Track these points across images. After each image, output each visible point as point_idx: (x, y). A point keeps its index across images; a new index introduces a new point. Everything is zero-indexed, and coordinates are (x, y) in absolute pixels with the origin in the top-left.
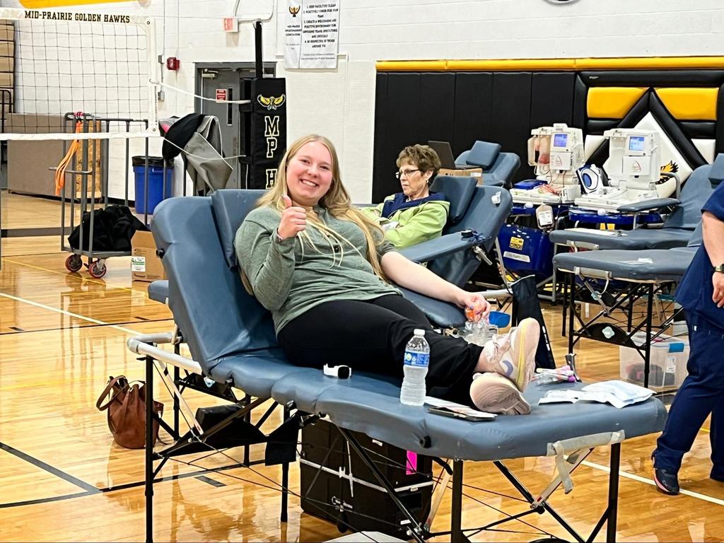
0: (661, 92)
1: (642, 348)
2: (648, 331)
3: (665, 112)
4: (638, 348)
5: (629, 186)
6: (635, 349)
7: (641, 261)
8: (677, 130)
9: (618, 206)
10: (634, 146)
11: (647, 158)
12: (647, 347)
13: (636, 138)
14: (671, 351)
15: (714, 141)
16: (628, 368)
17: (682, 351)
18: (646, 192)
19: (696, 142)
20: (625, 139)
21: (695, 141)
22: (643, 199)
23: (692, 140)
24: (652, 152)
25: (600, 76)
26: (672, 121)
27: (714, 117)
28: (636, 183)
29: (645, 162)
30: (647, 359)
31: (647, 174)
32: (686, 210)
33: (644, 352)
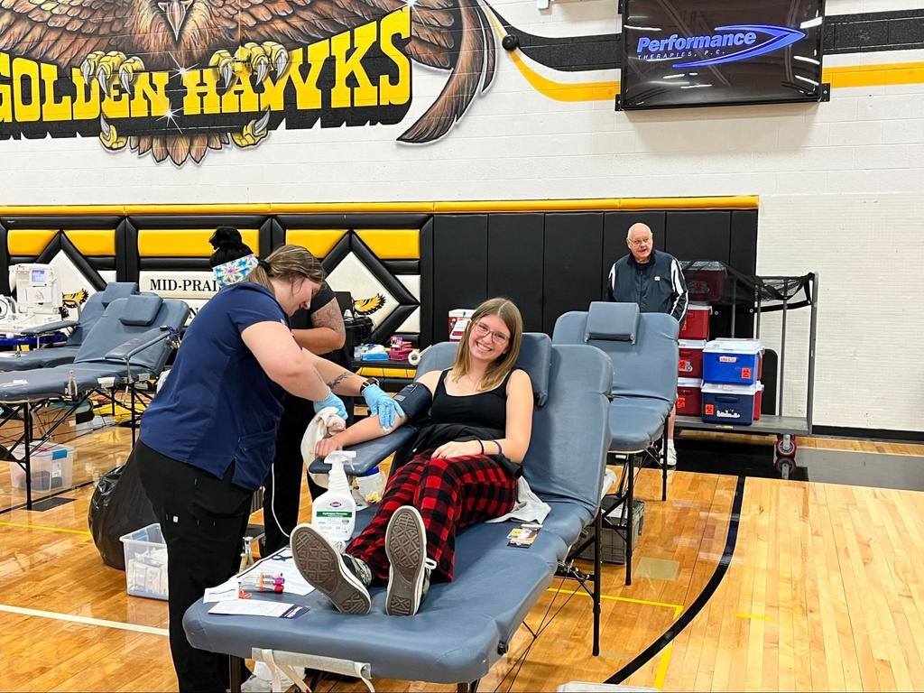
0: (69, 233)
1: (22, 461)
2: (27, 445)
3: (74, 251)
4: (19, 462)
5: (37, 311)
6: (16, 463)
7: (16, 382)
8: (85, 264)
9: (22, 330)
10: (37, 279)
11: (48, 288)
12: (27, 460)
13: (37, 271)
14: (54, 459)
15: (115, 272)
16: (18, 478)
17: (66, 456)
18: (50, 316)
19: (102, 273)
20: (28, 272)
21: (100, 272)
22: (48, 322)
23: (99, 271)
24: (53, 283)
25: (17, 221)
26: (80, 257)
27: (114, 253)
28: (40, 309)
29: (46, 291)
30: (28, 470)
31: (50, 300)
32: (84, 329)
33: (24, 465)
